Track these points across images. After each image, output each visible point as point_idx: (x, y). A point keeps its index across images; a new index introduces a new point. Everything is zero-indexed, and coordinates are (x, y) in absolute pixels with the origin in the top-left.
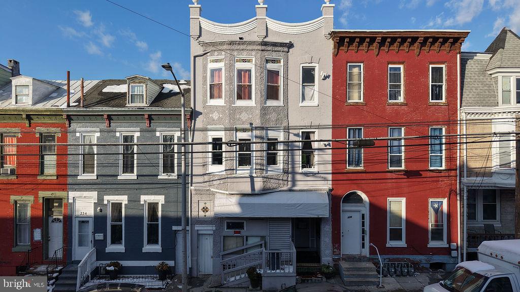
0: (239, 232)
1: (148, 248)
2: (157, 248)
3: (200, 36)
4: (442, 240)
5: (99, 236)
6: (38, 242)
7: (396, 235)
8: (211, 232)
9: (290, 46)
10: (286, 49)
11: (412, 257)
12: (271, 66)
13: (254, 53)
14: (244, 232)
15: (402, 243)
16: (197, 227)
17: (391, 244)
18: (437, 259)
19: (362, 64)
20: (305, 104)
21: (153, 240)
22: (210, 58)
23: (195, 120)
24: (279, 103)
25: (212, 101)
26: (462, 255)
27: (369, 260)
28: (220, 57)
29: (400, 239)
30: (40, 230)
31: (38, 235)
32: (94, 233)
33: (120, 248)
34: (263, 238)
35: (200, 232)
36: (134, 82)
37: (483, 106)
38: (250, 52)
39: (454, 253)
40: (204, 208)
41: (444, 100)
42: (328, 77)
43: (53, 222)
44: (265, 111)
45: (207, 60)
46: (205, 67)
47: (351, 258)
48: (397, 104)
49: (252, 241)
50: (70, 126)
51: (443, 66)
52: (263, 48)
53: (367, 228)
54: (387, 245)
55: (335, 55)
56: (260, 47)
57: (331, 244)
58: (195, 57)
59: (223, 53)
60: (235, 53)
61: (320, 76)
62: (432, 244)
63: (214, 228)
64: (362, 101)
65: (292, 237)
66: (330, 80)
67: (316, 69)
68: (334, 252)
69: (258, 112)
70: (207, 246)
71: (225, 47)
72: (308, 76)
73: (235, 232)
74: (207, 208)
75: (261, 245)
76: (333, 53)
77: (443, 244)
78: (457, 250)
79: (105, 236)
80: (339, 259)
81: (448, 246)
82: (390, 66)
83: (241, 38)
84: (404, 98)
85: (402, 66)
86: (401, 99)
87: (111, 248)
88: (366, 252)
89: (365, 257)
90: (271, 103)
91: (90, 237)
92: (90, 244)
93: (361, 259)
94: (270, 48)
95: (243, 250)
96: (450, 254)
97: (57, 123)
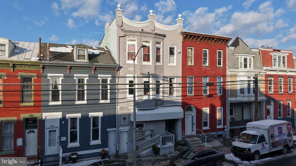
0: (141, 129)
1: (93, 143)
2: (98, 142)
3: (122, 26)
4: (221, 125)
5: (64, 139)
6: (20, 146)
7: (206, 124)
8: (127, 130)
9: (164, 36)
10: (163, 38)
11: (212, 133)
12: (157, 45)
13: (151, 38)
14: (144, 129)
15: (208, 128)
16: (120, 128)
17: (204, 128)
18: (220, 133)
19: (193, 48)
20: (170, 64)
21: (95, 138)
22: (128, 38)
23: (119, 71)
24: (161, 64)
25: (129, 61)
26: (228, 130)
27: (196, 136)
28: (134, 39)
29: (207, 126)
30: (21, 139)
31: (20, 142)
32: (60, 137)
33: (77, 144)
34: (152, 131)
35: (122, 131)
36: (80, 47)
37: (234, 69)
38: (149, 38)
39: (226, 130)
40: (124, 118)
41: (222, 66)
42: (180, 53)
43: (28, 133)
45: (126, 39)
46: (125, 43)
47: (189, 137)
48: (206, 67)
49: (147, 133)
50: (43, 73)
51: (221, 51)
52: (155, 36)
53: (195, 122)
55: (183, 43)
56: (154, 36)
57: (181, 131)
58: (119, 37)
59: (136, 37)
60: (143, 38)
61: (177, 52)
62: (219, 127)
63: (129, 128)
64: (193, 64)
65: (166, 129)
66: (181, 54)
67: (175, 49)
68: (183, 134)
69: (153, 68)
70: (125, 138)
71: (137, 34)
73: (140, 129)
74: (125, 118)
75: (152, 134)
76: (182, 42)
78: (226, 128)
79: (67, 139)
80: (184, 137)
81: (223, 127)
82: (203, 49)
83: (142, 30)
84: (209, 64)
85: (207, 50)
86: (207, 64)
87: (71, 145)
88: (194, 133)
89: (194, 135)
90: (158, 64)
91: (57, 140)
92: (57, 144)
93: (192, 136)
94: (157, 37)
95: (143, 138)
96: (224, 130)
97: (34, 70)
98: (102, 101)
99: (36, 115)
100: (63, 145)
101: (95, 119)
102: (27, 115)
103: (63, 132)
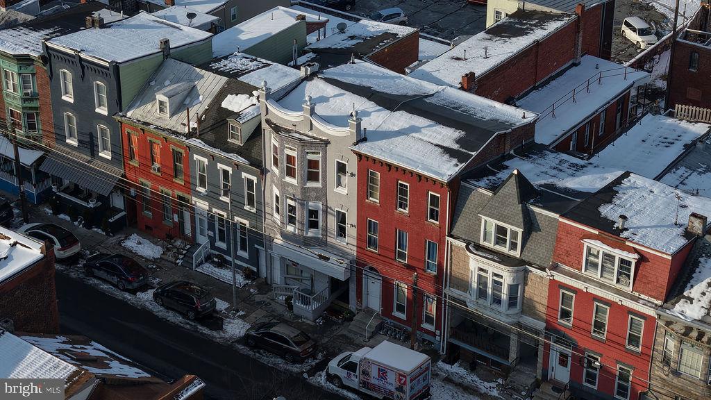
0: (296, 266)
1: (240, 252)
2: (246, 255)
3: (267, 114)
4: (433, 325)
5: (212, 234)
6: (177, 223)
7: (401, 309)
9: (328, 142)
12: (310, 157)
15: (404, 317)
16: (269, 251)
17: (396, 314)
18: (427, 337)
19: (379, 174)
20: (338, 190)
21: (243, 249)
23: (266, 175)
24: (319, 185)
25: (274, 167)
26: (444, 341)
29: (403, 313)
30: (177, 216)
31: (176, 218)
32: (208, 230)
33: (224, 246)
34: (312, 276)
35: (272, 255)
36: (233, 123)
37: (468, 237)
38: (294, 144)
39: (438, 338)
41: (438, 222)
42: (354, 176)
43: (185, 211)
44: (305, 190)
45: (271, 134)
47: (369, 312)
48: (402, 214)
49: (305, 275)
50: (190, 151)
51: (439, 196)
53: (381, 296)
54: (393, 314)
55: (359, 161)
57: (355, 298)
60: (285, 143)
61: (349, 172)
62: (425, 326)
64: (379, 202)
66: (355, 179)
67: (347, 166)
68: (357, 304)
69: (299, 190)
72: (341, 168)
73: (293, 265)
76: (358, 159)
77: (431, 328)
78: (440, 336)
79: (215, 235)
80: (360, 310)
81: (434, 331)
82: (400, 182)
83: (294, 126)
85: (408, 185)
86: (407, 210)
87: (219, 244)
90: (310, 184)
91: (206, 232)
92: (207, 236)
96: (434, 337)
97: (182, 146)
98: (247, 208)
99: (186, 196)
100: (212, 241)
101: (243, 227)
102: (180, 193)
103: (211, 227)
